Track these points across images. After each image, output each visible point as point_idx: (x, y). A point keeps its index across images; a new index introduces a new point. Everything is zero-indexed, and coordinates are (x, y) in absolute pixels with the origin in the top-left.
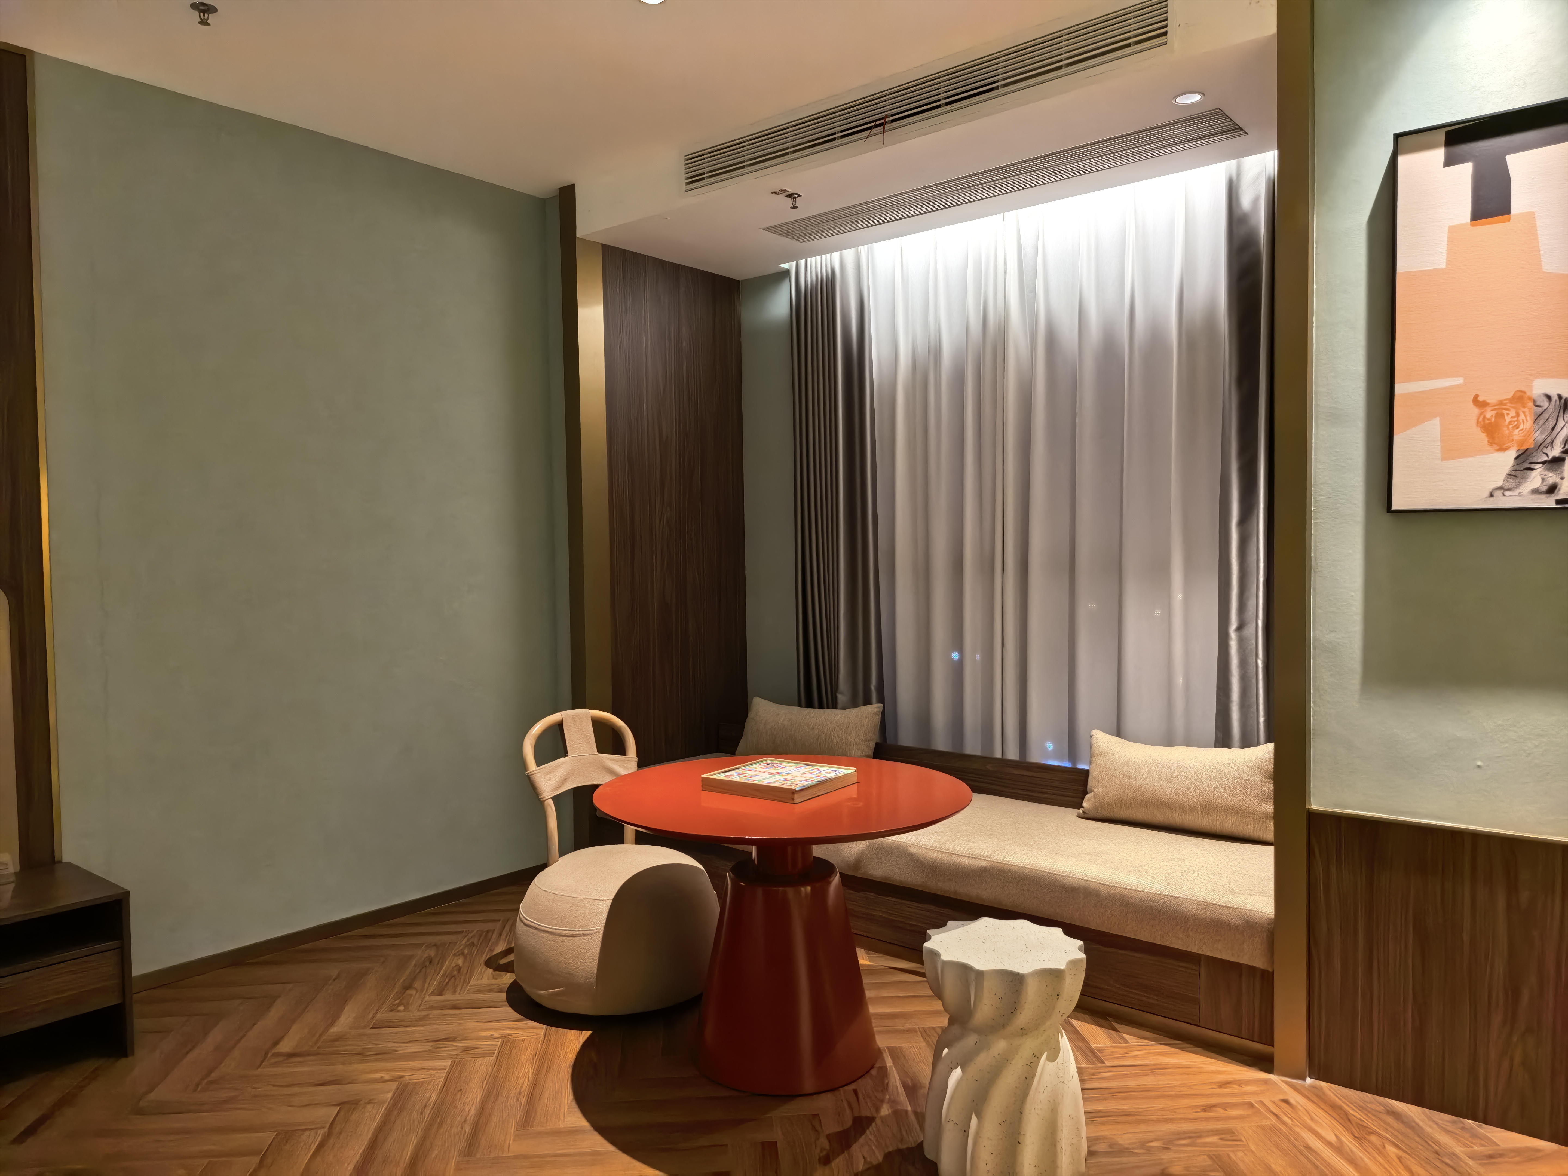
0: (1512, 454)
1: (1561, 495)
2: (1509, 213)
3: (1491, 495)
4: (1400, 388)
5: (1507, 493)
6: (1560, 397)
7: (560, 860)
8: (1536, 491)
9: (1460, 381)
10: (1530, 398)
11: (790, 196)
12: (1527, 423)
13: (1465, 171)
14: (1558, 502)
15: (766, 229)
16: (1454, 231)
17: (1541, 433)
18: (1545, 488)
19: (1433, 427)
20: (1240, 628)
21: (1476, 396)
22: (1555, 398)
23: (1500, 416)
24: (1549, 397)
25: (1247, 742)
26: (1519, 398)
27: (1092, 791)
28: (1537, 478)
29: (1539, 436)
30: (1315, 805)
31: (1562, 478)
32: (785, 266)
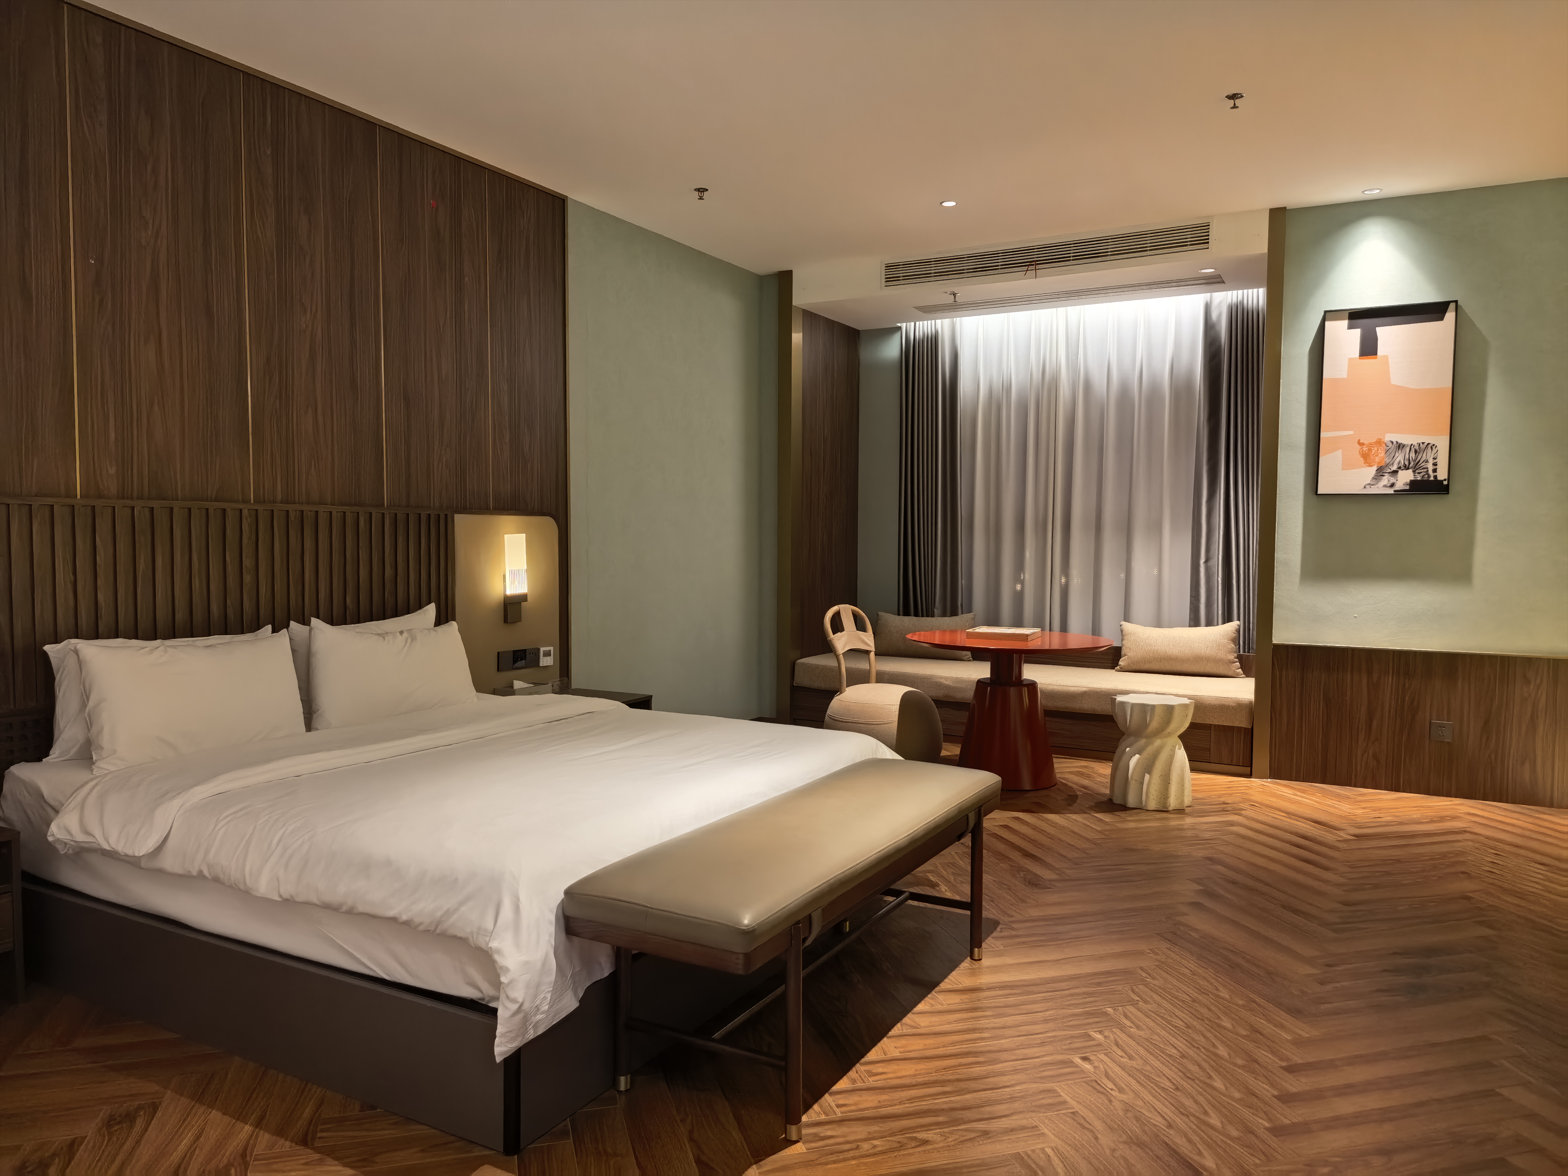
0: (1375, 468)
1: (1397, 488)
2: (1376, 354)
3: (1365, 488)
4: (1323, 435)
5: (1372, 487)
6: (1397, 442)
7: (848, 689)
8: (1385, 486)
9: (1351, 432)
10: (1383, 442)
11: (954, 294)
12: (1382, 454)
13: (1357, 333)
14: (1395, 491)
15: (917, 308)
16: (1351, 360)
17: (1388, 459)
18: (1389, 485)
19: (1339, 454)
20: (1206, 562)
21: (1359, 440)
22: (1395, 443)
23: (1370, 450)
24: (1392, 442)
25: (1211, 623)
26: (1379, 442)
27: (1126, 655)
28: (1386, 480)
29: (1387, 460)
30: (1275, 641)
31: (1397, 480)
32: (899, 325)
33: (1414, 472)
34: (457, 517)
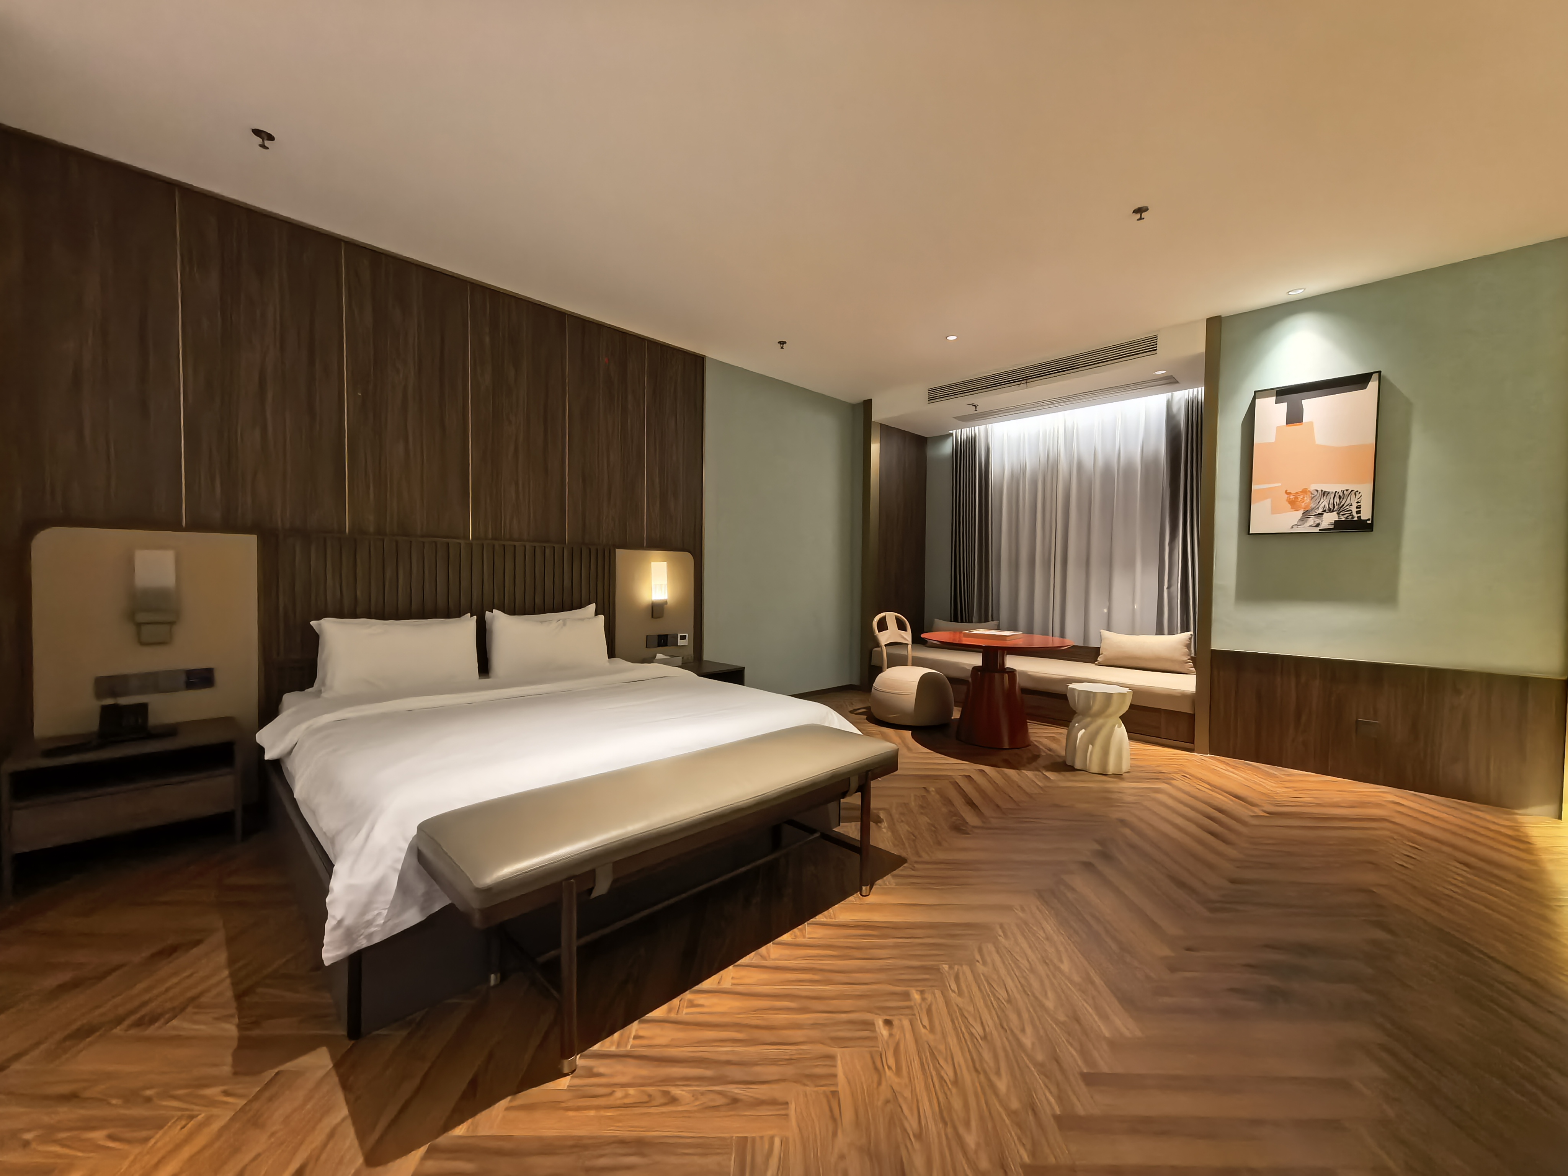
0: (1302, 512)
1: (1322, 527)
2: (1301, 421)
3: (1292, 527)
4: (1254, 487)
5: (1299, 527)
6: (1322, 491)
7: (887, 670)
8: (1311, 526)
9: (1280, 484)
10: (1309, 491)
11: (975, 406)
12: (1307, 500)
13: (1284, 406)
14: (1320, 530)
15: (954, 418)
16: (1279, 429)
17: (1314, 504)
18: (1315, 525)
19: (1267, 503)
20: (1169, 588)
21: (1287, 491)
22: (1320, 491)
23: (1296, 498)
24: (1317, 491)
25: (1171, 632)
26: (1305, 491)
27: (1102, 654)
28: (1312, 521)
29: (1313, 505)
30: (1214, 647)
31: (1322, 521)
32: (951, 432)
33: (1338, 514)
34: (619, 552)
